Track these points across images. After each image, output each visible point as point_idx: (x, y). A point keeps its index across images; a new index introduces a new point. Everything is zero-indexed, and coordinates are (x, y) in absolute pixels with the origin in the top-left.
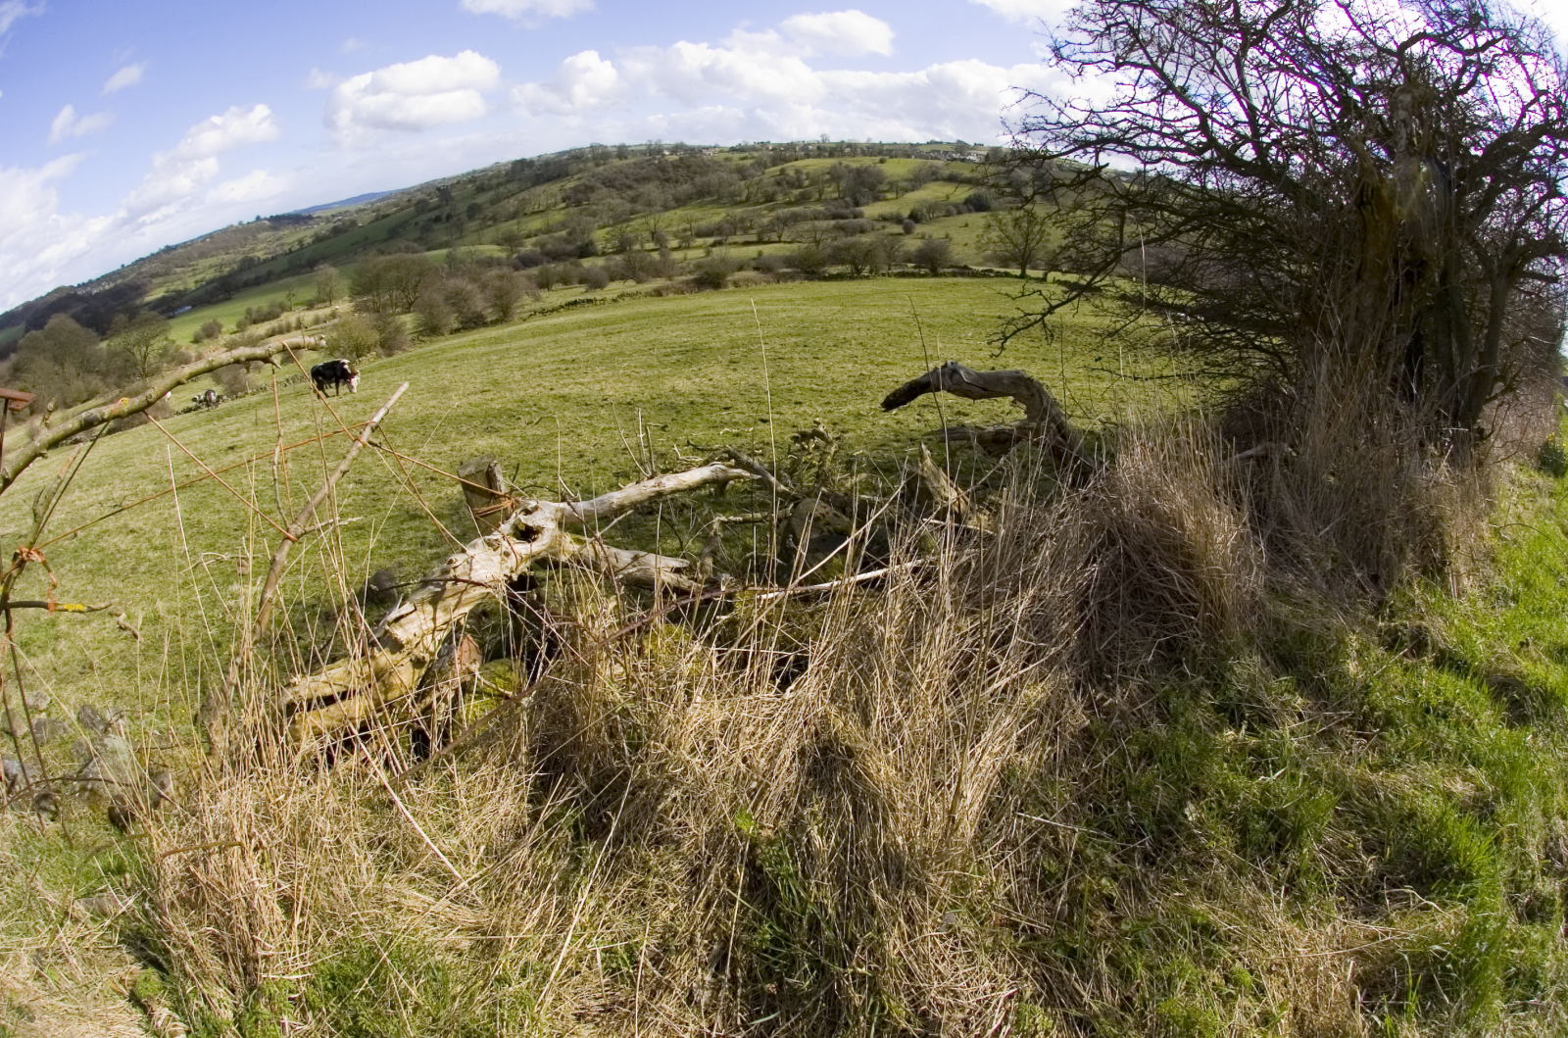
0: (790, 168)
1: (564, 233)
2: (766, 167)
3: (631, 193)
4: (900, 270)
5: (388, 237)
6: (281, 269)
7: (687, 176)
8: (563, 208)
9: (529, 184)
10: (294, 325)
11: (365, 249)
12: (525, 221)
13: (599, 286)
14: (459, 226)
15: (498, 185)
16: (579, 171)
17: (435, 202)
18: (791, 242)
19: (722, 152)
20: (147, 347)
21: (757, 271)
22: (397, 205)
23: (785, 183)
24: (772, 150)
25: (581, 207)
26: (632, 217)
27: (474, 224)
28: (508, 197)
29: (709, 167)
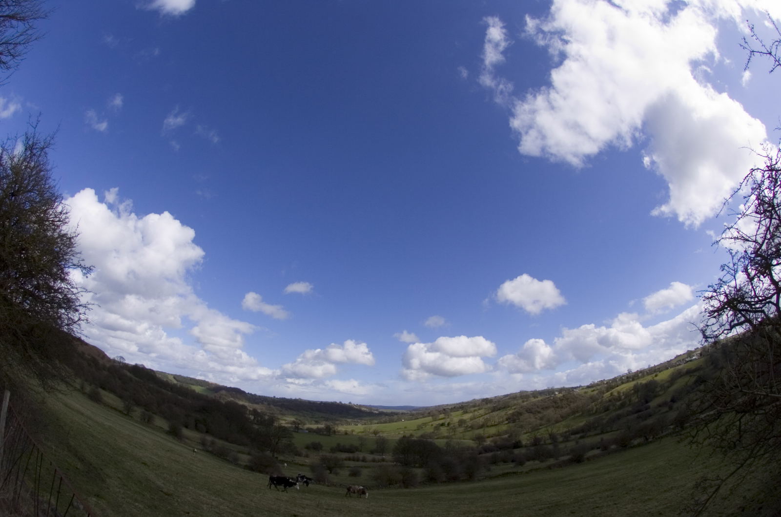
0: (615, 391)
2: (604, 393)
3: (540, 415)
4: (667, 432)
5: (417, 428)
6: (359, 431)
7: (567, 404)
8: (507, 424)
9: (490, 411)
10: (361, 459)
11: (404, 432)
12: (487, 429)
13: (521, 464)
14: (454, 429)
15: (475, 411)
16: (515, 405)
17: (442, 416)
18: (617, 430)
19: (583, 389)
20: (279, 440)
21: (599, 450)
22: (423, 415)
23: (613, 400)
24: (606, 384)
25: (515, 424)
26: (540, 427)
27: (461, 429)
28: (479, 417)
29: (577, 398)
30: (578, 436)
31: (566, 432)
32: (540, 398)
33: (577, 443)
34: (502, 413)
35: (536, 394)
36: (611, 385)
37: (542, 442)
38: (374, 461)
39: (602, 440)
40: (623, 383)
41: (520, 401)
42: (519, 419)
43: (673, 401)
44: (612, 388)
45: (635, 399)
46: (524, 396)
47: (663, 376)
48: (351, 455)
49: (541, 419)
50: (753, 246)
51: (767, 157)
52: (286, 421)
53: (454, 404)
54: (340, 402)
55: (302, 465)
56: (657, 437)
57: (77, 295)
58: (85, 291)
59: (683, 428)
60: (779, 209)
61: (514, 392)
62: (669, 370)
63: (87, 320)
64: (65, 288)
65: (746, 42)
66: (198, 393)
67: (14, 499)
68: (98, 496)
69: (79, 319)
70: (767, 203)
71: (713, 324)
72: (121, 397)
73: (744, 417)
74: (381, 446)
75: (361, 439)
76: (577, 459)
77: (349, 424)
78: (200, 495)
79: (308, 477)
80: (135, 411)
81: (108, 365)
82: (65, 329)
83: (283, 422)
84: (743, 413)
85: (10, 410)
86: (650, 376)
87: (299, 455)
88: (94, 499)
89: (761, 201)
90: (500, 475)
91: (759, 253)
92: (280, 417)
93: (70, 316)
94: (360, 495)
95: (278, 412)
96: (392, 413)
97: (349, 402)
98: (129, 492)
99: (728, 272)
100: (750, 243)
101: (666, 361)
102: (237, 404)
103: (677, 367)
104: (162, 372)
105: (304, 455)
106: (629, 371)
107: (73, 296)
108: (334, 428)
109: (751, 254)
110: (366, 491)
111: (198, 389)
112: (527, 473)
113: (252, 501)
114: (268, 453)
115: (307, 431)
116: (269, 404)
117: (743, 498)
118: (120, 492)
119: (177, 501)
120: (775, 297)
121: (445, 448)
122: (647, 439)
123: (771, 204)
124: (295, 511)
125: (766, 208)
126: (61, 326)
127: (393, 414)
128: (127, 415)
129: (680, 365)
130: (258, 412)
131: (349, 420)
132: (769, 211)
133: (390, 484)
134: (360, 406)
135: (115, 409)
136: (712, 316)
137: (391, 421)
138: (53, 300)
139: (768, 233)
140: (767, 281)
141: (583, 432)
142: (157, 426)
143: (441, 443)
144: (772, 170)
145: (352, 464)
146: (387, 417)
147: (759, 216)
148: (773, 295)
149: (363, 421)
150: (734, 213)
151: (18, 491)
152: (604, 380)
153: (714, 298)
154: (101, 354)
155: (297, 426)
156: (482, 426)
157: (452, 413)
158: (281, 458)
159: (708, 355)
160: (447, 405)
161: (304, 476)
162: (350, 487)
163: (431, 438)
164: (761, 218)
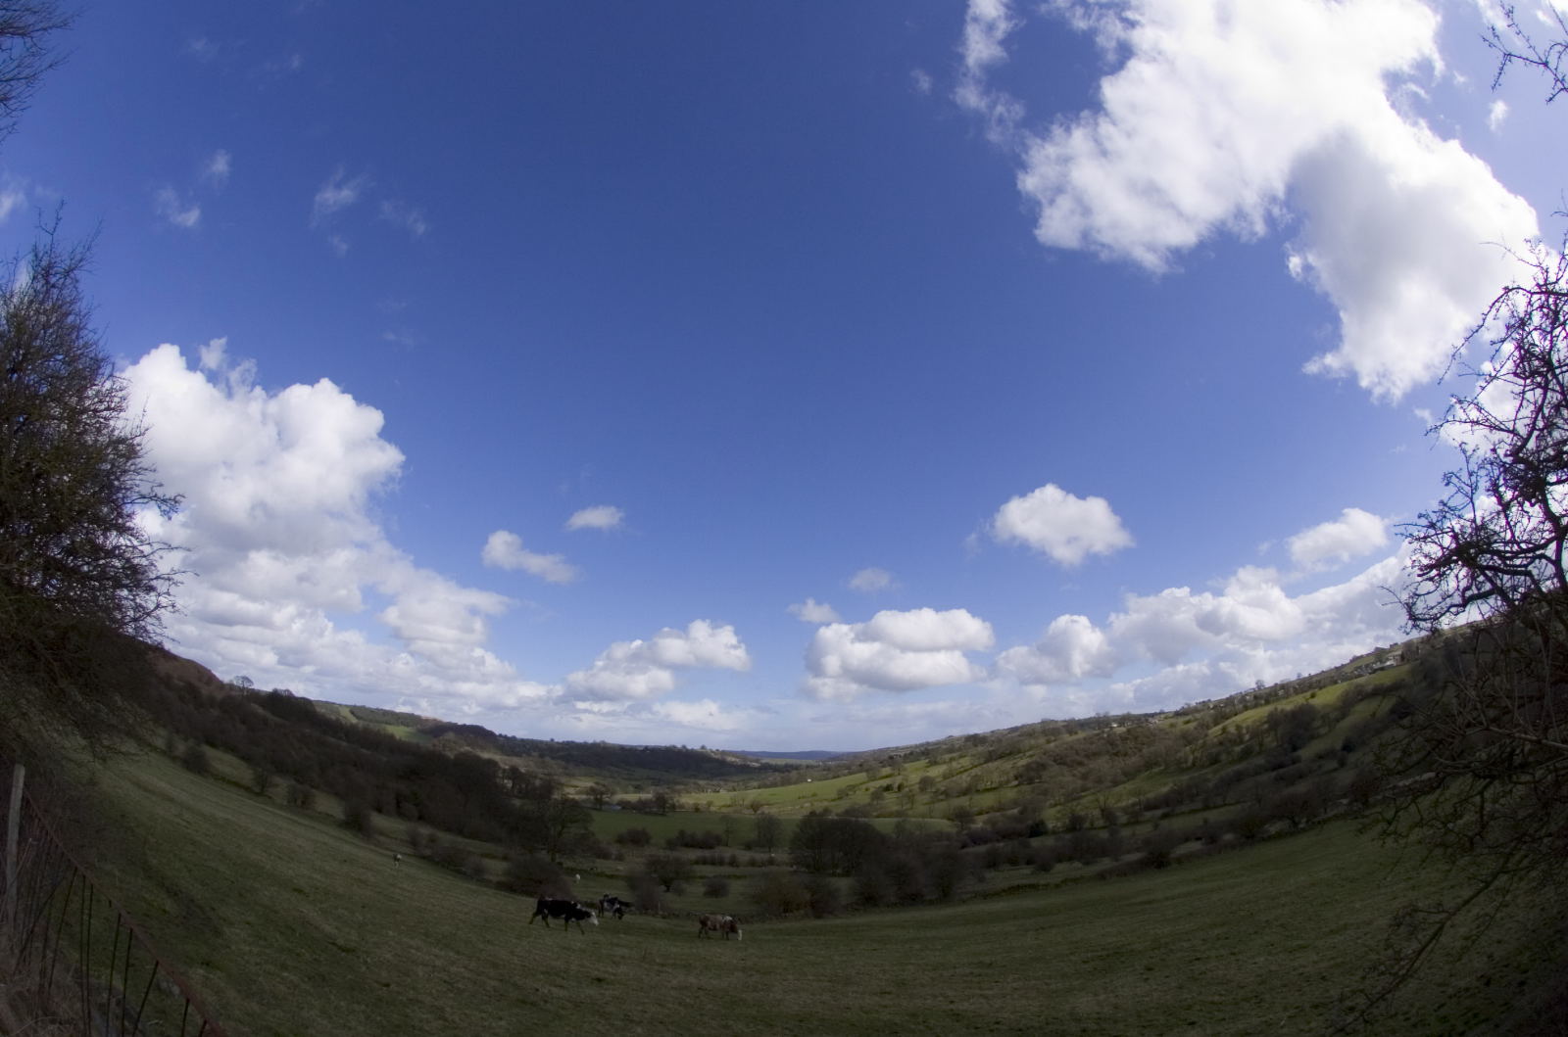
0: (1230, 724)
1: (1016, 811)
2: (1208, 728)
3: (1082, 770)
4: (1335, 812)
5: (837, 797)
6: (723, 803)
7: (1136, 748)
8: (1016, 786)
9: (982, 760)
10: (727, 860)
11: (812, 805)
12: (977, 798)
13: (1045, 868)
14: (911, 798)
15: (952, 760)
16: (1031, 749)
17: (887, 770)
18: (1238, 802)
19: (1166, 718)
20: (563, 827)
21: (1199, 842)
22: (848, 768)
23: (1227, 742)
24: (1215, 707)
25: (1033, 785)
26: (1083, 794)
27: (926, 798)
28: (961, 772)
29: (1155, 736)
30: (1159, 812)
31: (1134, 805)
32: (1081, 735)
33: (1156, 826)
34: (1007, 765)
35: (1073, 726)
36: (1224, 710)
37: (1087, 825)
38: (753, 863)
39: (1206, 821)
40: (1246, 708)
41: (1042, 740)
42: (1040, 777)
43: (1348, 747)
44: (1226, 717)
45: (1270, 741)
46: (1049, 730)
47: (1326, 698)
48: (707, 853)
49: (1084, 777)
50: (1509, 442)
51: (1539, 266)
52: (576, 787)
53: (911, 747)
54: (684, 747)
55: (611, 877)
56: (1316, 820)
57: (151, 557)
58: (166, 547)
59: (1366, 804)
60: (1562, 372)
61: (1030, 723)
62: (1337, 685)
63: (173, 606)
64: (127, 546)
65: (1498, 36)
66: (400, 740)
67: (41, 986)
68: (208, 964)
69: (158, 606)
70: (1538, 359)
71: (1429, 593)
72: (246, 758)
73: (1492, 787)
74: (767, 832)
75: (725, 818)
76: (1157, 860)
77: (702, 790)
78: (411, 947)
79: (623, 900)
80: (277, 786)
81: (219, 696)
82: (130, 630)
83: (571, 790)
84: (1488, 780)
85: (26, 802)
86: (1301, 696)
87: (605, 856)
88: (201, 971)
89: (1526, 353)
90: (1004, 891)
91: (1521, 455)
92: (563, 780)
93: (138, 601)
94: (727, 933)
95: (561, 770)
96: (786, 766)
97: (701, 745)
98: (268, 951)
99: (1459, 490)
100: (1504, 435)
101: (1333, 667)
102: (478, 759)
103: (1356, 681)
104: (327, 702)
105: (613, 857)
106: (1260, 685)
107: (144, 562)
108: (672, 799)
109: (1506, 455)
110: (737, 926)
111: (399, 732)
112: (1057, 886)
113: (512, 953)
114: (543, 855)
115: (620, 808)
116: (542, 756)
117: (1489, 957)
118: (250, 951)
119: (366, 962)
120: (1553, 546)
121: (894, 836)
122: (1295, 824)
123: (1546, 360)
124: (599, 970)
125: (1535, 367)
126: (122, 623)
127: (788, 768)
128: (258, 794)
129: (1360, 676)
130: (520, 773)
131: (702, 783)
132: (1541, 374)
133: (786, 911)
134: (724, 753)
135: (237, 785)
136: (1425, 577)
137: (786, 782)
138: (105, 572)
139: (1540, 418)
140: (1536, 511)
141: (1168, 805)
142: (320, 813)
143: (884, 825)
144: (1548, 293)
145: (708, 870)
146: (777, 774)
147: (1522, 382)
148: (1549, 541)
149: (731, 784)
150: (1471, 371)
151: (49, 971)
152: (1209, 701)
153: (1429, 539)
154: (204, 675)
155: (599, 797)
156: (966, 792)
157: (906, 765)
158: (568, 863)
159: (1417, 659)
160: (897, 748)
161: (616, 899)
162: (708, 919)
163: (865, 817)
164: (1525, 386)
